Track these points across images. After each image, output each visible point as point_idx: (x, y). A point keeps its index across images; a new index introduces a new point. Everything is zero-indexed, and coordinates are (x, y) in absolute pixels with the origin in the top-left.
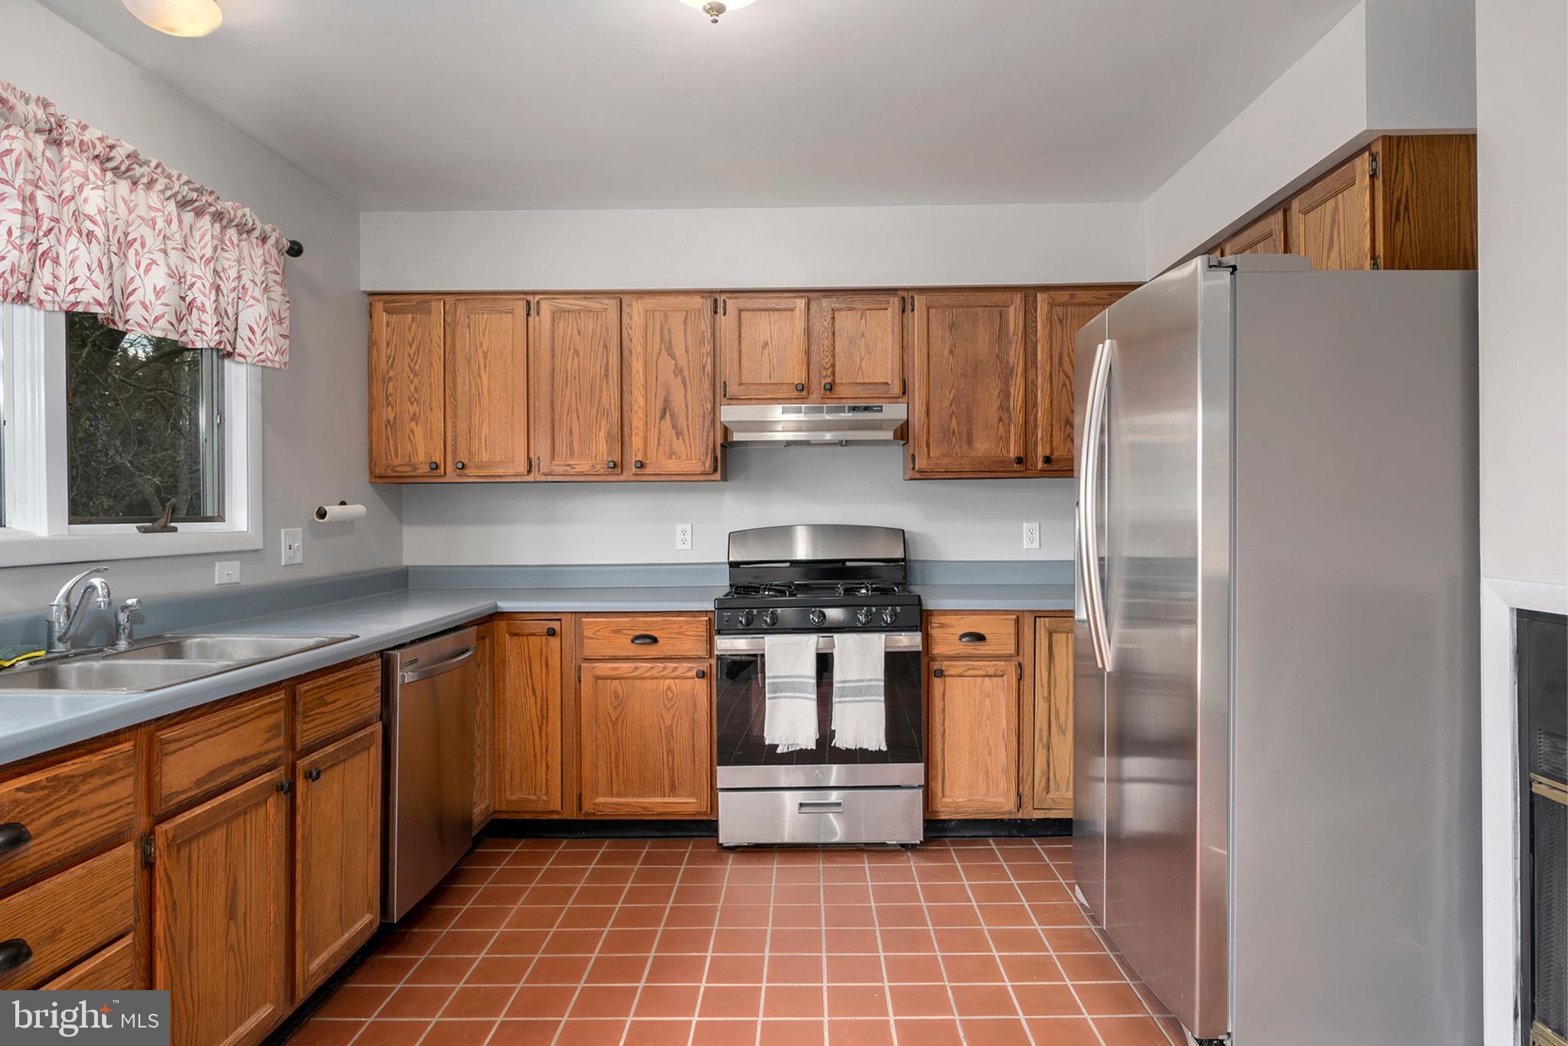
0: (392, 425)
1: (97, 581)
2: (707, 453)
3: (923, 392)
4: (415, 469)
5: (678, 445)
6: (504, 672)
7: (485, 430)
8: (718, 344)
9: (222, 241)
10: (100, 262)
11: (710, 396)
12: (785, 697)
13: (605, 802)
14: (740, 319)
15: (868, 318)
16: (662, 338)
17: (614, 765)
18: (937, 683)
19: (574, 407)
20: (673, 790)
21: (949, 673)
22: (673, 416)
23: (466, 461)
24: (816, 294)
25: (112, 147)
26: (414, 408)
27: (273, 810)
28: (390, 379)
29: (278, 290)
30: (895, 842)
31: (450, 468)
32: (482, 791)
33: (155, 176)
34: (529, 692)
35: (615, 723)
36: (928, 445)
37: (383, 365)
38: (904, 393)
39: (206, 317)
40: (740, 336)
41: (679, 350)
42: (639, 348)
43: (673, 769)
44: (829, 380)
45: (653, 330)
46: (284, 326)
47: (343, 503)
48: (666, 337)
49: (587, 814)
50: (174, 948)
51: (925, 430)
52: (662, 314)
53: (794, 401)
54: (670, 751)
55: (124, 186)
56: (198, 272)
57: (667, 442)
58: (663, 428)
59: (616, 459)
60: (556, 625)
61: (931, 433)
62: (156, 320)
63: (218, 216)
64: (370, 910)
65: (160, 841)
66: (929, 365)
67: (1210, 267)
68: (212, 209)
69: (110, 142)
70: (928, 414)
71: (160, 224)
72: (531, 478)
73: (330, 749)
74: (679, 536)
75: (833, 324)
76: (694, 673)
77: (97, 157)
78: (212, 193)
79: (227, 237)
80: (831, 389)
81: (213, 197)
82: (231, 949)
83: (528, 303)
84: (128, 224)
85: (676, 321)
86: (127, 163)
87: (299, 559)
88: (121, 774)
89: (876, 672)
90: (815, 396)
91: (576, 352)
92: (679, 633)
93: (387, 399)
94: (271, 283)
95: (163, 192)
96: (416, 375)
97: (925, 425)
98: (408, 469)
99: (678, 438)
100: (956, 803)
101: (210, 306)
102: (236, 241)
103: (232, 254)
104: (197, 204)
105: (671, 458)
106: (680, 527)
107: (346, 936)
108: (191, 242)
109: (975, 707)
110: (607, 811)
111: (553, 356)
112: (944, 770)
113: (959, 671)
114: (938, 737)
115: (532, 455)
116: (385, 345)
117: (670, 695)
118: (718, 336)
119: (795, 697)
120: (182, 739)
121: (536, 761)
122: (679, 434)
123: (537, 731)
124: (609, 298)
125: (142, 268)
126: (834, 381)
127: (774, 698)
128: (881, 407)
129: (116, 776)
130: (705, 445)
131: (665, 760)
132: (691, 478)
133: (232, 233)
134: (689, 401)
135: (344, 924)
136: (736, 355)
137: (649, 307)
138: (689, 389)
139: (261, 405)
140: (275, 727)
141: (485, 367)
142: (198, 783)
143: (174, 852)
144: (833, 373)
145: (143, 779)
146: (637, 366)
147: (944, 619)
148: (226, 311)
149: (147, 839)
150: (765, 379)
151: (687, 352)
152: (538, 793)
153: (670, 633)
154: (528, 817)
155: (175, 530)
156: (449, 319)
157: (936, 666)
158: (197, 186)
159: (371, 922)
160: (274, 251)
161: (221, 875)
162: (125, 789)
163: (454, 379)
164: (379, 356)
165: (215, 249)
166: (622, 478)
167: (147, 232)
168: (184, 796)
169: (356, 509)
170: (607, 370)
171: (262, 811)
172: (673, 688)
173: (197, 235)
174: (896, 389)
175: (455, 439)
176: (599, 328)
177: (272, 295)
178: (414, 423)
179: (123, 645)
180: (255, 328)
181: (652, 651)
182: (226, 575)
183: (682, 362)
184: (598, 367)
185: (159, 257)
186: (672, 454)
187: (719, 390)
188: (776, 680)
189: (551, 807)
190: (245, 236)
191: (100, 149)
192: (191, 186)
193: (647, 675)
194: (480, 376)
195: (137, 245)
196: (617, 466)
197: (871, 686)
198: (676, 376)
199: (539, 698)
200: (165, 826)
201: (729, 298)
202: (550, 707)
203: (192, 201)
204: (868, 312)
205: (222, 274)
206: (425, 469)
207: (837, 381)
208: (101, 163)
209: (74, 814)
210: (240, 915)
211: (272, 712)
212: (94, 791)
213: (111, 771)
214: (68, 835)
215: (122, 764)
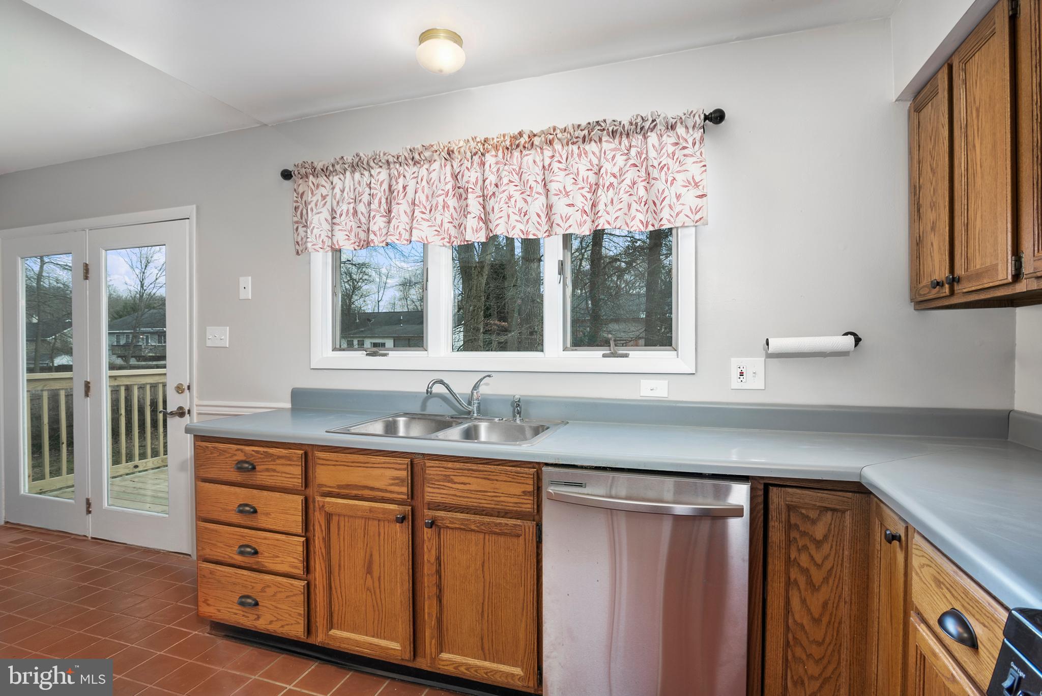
23: (961, 272)
26: (933, 216)
27: (396, 528)
46: (700, 187)
64: (521, 666)
65: (316, 504)
73: (459, 516)
82: (369, 589)
87: (756, 385)
88: (294, 463)
94: (682, 159)
96: (934, 173)
115: (1021, 249)
120: (327, 460)
129: (291, 463)
140: (399, 479)
143: (324, 514)
145: (303, 470)
155: (626, 356)
159: (522, 677)
161: (361, 545)
168: (331, 489)
171: (390, 525)
177: (684, 168)
182: (652, 390)
194: (974, 147)
200: (319, 499)
209: (274, 471)
210: (376, 574)
211: (396, 469)
212: (283, 465)
213: (290, 460)
214: (272, 478)
215: (295, 459)
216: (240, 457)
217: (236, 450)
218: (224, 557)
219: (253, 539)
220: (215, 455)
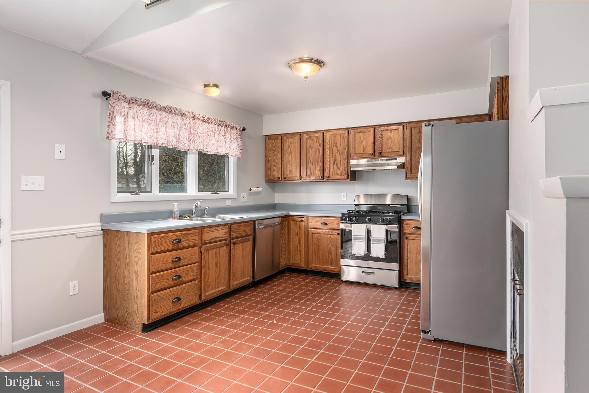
0: (270, 168)
1: (199, 203)
2: (346, 173)
3: (410, 153)
4: (275, 179)
5: (338, 171)
6: (291, 230)
7: (290, 169)
8: (349, 143)
9: (227, 131)
10: (201, 141)
11: (346, 157)
12: (357, 241)
13: (314, 266)
14: (355, 135)
15: (392, 132)
16: (334, 142)
17: (316, 257)
18: (406, 241)
19: (312, 162)
20: (331, 265)
21: (409, 238)
22: (337, 164)
23: (286, 177)
24: (377, 127)
25: (204, 117)
26: (274, 164)
27: (225, 249)
28: (269, 156)
29: (240, 139)
30: (391, 286)
31: (282, 179)
32: (284, 259)
33: (213, 121)
34: (297, 236)
35: (317, 245)
36: (411, 170)
37: (268, 153)
38: (403, 154)
39: (223, 148)
40: (355, 140)
41: (338, 145)
42: (328, 145)
43: (331, 258)
44: (380, 151)
45: (332, 140)
46: (241, 147)
47: (258, 187)
48: (335, 142)
49: (310, 268)
50: (205, 268)
51: (410, 165)
52: (334, 136)
53: (370, 158)
54: (331, 254)
55: (207, 124)
56: (222, 139)
57: (335, 171)
58: (334, 167)
59: (322, 176)
60: (303, 219)
61: (412, 166)
62: (213, 150)
63: (226, 126)
64: (249, 276)
65: (203, 248)
66: (411, 145)
67: (426, 125)
68: (225, 125)
69: (204, 116)
70: (411, 160)
71: (213, 131)
72: (301, 181)
73: (239, 239)
74: (343, 197)
75: (382, 135)
76: (336, 234)
77: (202, 120)
78: (224, 121)
79: (228, 130)
80: (381, 154)
81: (225, 122)
82: (216, 273)
83: (301, 135)
84: (208, 132)
85: (338, 137)
86: (207, 120)
87: (246, 200)
88: (196, 235)
89: (383, 235)
90: (377, 156)
91: (312, 147)
92: (333, 222)
93: (269, 161)
94: (238, 138)
95: (214, 124)
96: (275, 155)
97: (410, 164)
98: (273, 179)
99: (338, 170)
100: (411, 277)
101: (224, 146)
102: (230, 131)
103: (229, 133)
104: (221, 124)
105: (336, 175)
106: (343, 194)
107: (243, 280)
108: (220, 132)
109: (418, 249)
110: (315, 268)
111: (307, 149)
112: (408, 267)
113: (412, 238)
114: (406, 257)
115: (302, 175)
116: (268, 148)
117: (331, 239)
118: (349, 140)
119: (360, 241)
120: (207, 231)
121: (298, 254)
122: (338, 168)
123: (298, 246)
124: (320, 132)
125: (210, 140)
126: (382, 152)
127: (354, 241)
128: (397, 159)
129: (195, 235)
130: (345, 171)
131: (329, 256)
132: (342, 180)
133: (229, 129)
134: (341, 159)
135: (242, 277)
136: (354, 146)
137: (330, 134)
138: (341, 156)
139: (236, 165)
140: (226, 232)
141: (291, 152)
142: (210, 240)
143: (205, 251)
144: (382, 149)
145: (200, 237)
146: (327, 150)
147: (408, 222)
148: (227, 146)
149: (201, 248)
150: (362, 152)
151: (341, 145)
152: (299, 262)
153: (331, 222)
154: (296, 267)
155: (218, 193)
156: (282, 141)
157: (405, 236)
158: (221, 121)
159: (249, 279)
160: (239, 131)
161: (215, 258)
162: (196, 238)
163: (284, 156)
164: (267, 151)
165: (225, 133)
166: (324, 180)
167: (211, 133)
168: (207, 242)
169: (260, 189)
170: (320, 152)
171: (223, 248)
172: (331, 237)
173: (222, 131)
174: (401, 153)
175: (283, 171)
176: (318, 140)
177: (238, 141)
178: (274, 168)
179: (206, 216)
180: (234, 149)
181: (326, 227)
182: (228, 203)
183: (339, 148)
184: (318, 151)
185: (213, 137)
186: (336, 174)
187: (349, 156)
188: (355, 236)
189: (301, 266)
190: (232, 129)
191: (202, 118)
192: (220, 121)
193: (324, 233)
194: (289, 155)
195: (209, 135)
196: (323, 177)
197: (381, 240)
198: (338, 152)
199: (299, 237)
200: (204, 246)
201: (352, 130)
202: (301, 240)
203: (220, 124)
204: (392, 131)
205: (227, 138)
206: (277, 179)
207: (383, 152)
208: (202, 121)
209: (188, 240)
210: (218, 267)
211: (225, 229)
212: (191, 237)
213: (194, 234)
214: (187, 243)
215: (196, 233)
216: (175, 237)
217: (173, 235)
218: (165, 286)
219: (179, 271)
220: (163, 240)
